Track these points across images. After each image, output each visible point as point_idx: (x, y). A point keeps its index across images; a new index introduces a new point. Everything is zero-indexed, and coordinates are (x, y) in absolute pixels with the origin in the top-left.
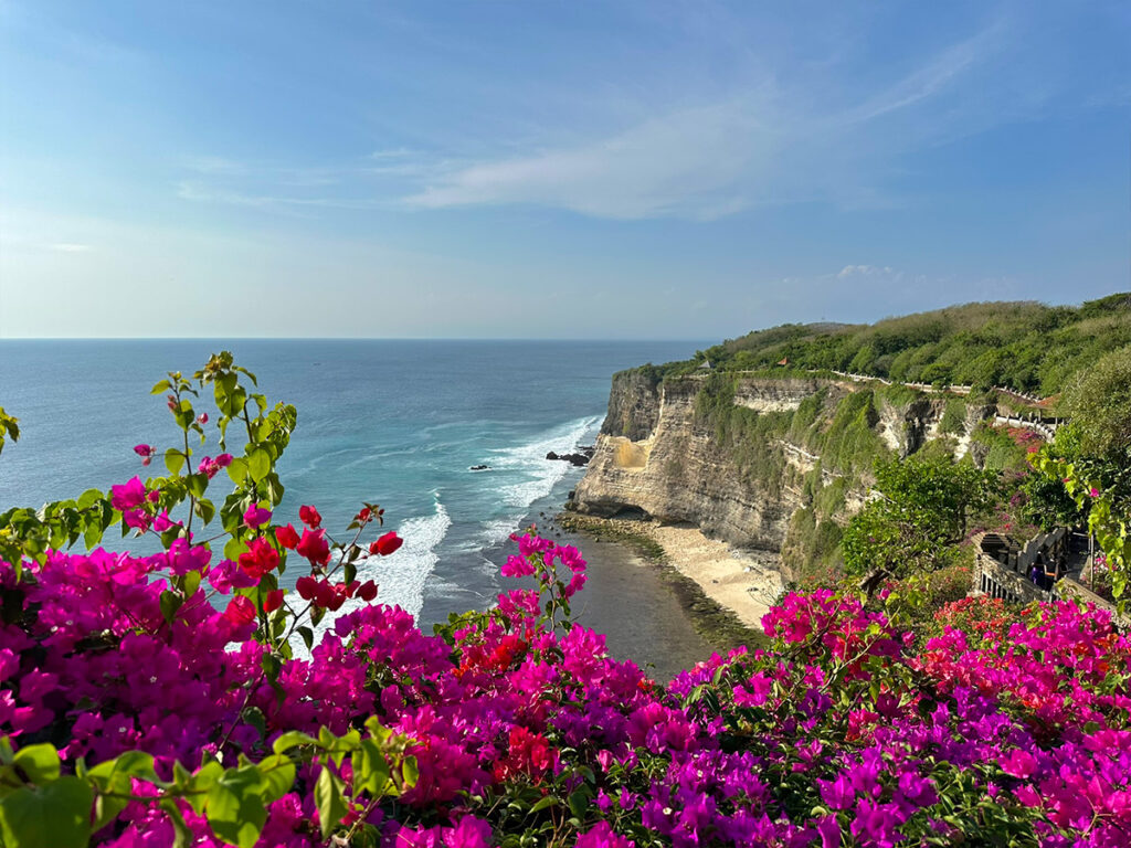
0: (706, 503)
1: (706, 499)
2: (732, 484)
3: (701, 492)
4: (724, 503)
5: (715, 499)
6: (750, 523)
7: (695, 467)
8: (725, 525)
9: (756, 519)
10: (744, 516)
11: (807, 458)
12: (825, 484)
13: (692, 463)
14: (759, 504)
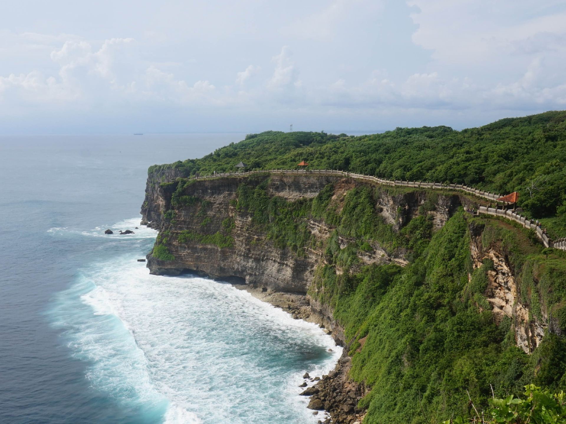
0: (250, 263)
1: (251, 260)
2: (269, 249)
3: (247, 257)
4: (264, 263)
5: (257, 260)
6: (284, 275)
7: (241, 239)
8: (265, 278)
9: (288, 273)
10: (279, 271)
11: (325, 230)
12: (342, 247)
13: (239, 236)
14: (291, 262)
